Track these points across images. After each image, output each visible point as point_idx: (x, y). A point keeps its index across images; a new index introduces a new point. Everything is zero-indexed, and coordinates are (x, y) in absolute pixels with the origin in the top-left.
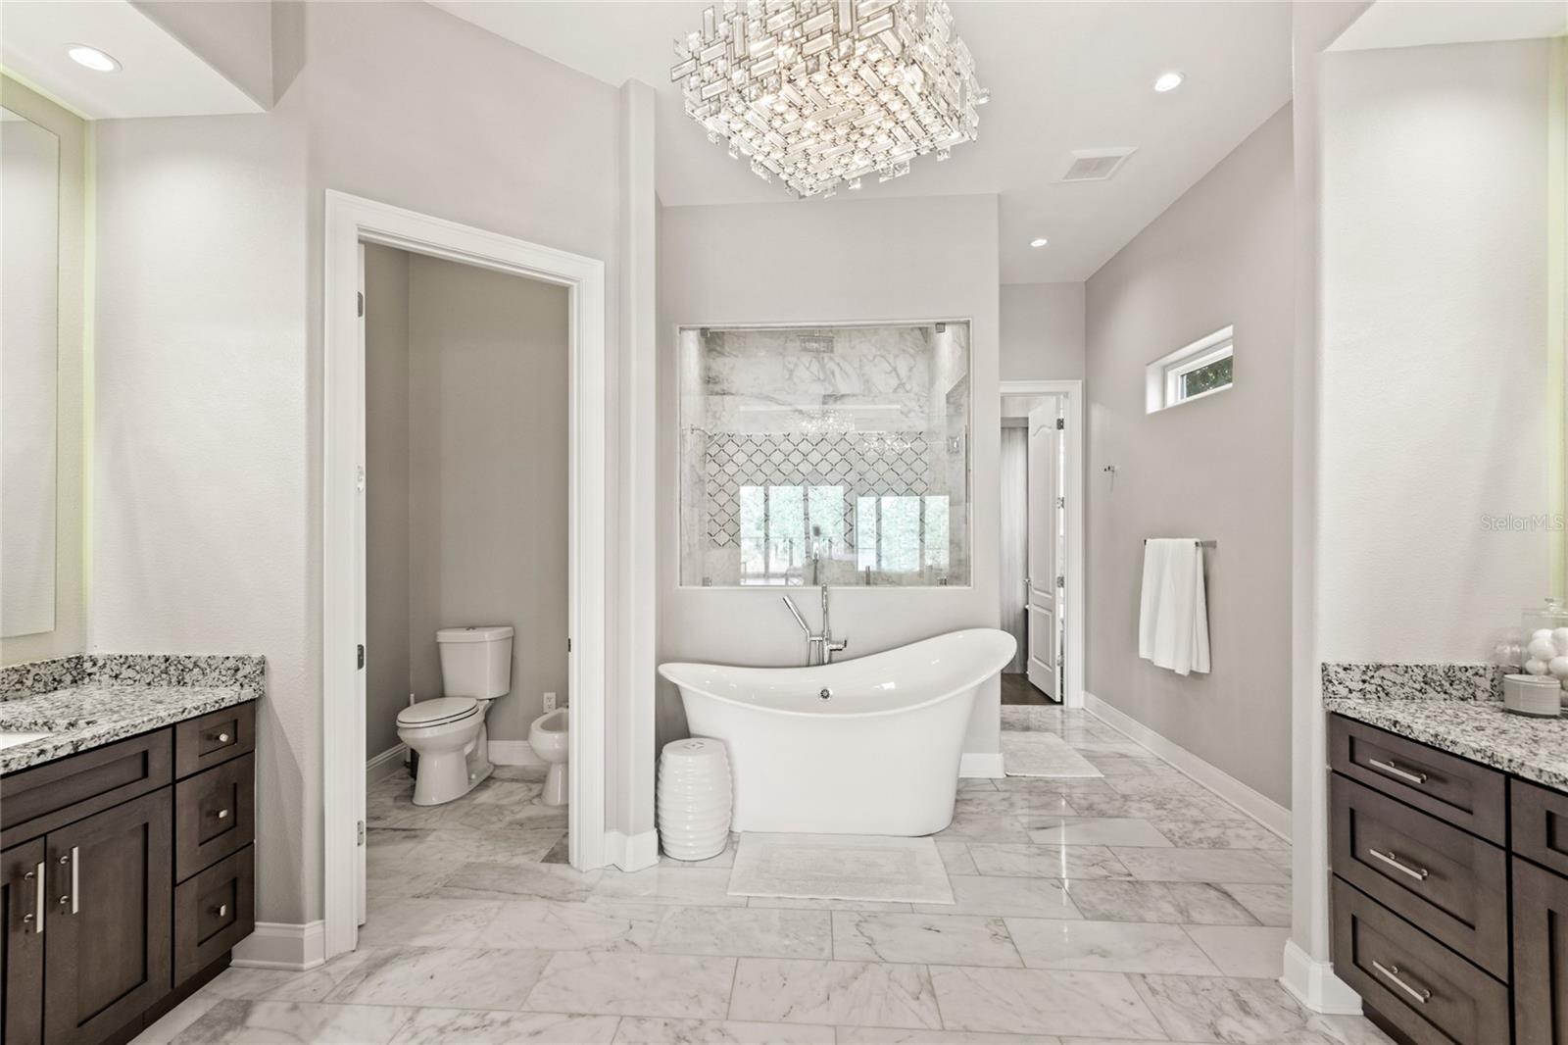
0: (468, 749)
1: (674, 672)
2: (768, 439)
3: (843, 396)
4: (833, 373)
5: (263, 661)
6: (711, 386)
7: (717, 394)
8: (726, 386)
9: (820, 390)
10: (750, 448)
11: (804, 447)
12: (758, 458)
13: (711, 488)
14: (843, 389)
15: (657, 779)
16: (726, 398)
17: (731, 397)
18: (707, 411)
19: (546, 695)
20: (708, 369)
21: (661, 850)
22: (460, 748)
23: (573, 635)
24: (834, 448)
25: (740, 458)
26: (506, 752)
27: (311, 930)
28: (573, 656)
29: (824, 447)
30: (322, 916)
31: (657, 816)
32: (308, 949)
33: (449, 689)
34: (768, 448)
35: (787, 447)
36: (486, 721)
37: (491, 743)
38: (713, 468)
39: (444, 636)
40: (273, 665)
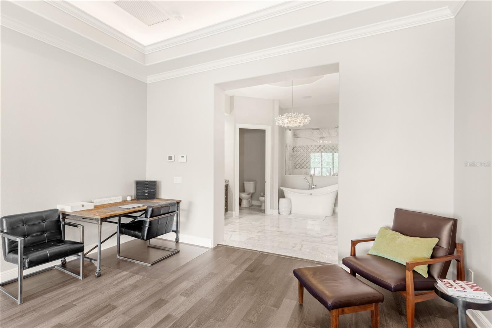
0: (249, 200)
1: (283, 189)
2: (307, 146)
3: (324, 137)
4: (322, 132)
5: (228, 180)
6: (295, 136)
7: (296, 137)
8: (298, 136)
9: (319, 136)
10: (303, 148)
11: (315, 148)
12: (305, 151)
13: (295, 157)
14: (324, 136)
15: (278, 203)
16: (298, 138)
17: (299, 138)
18: (294, 141)
19: (262, 193)
20: (294, 133)
21: (279, 213)
22: (248, 199)
23: (266, 180)
24: (322, 148)
25: (302, 150)
26: (254, 203)
27: (234, 212)
28: (266, 183)
29: (320, 148)
30: (235, 211)
31: (278, 207)
32: (234, 215)
33: (246, 191)
34: (307, 148)
35: (311, 148)
36: (251, 197)
37: (252, 201)
38: (295, 153)
39: (245, 182)
40: (230, 181)
